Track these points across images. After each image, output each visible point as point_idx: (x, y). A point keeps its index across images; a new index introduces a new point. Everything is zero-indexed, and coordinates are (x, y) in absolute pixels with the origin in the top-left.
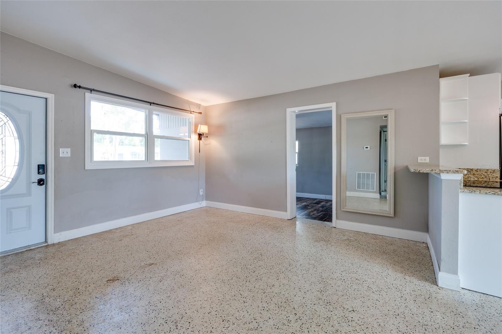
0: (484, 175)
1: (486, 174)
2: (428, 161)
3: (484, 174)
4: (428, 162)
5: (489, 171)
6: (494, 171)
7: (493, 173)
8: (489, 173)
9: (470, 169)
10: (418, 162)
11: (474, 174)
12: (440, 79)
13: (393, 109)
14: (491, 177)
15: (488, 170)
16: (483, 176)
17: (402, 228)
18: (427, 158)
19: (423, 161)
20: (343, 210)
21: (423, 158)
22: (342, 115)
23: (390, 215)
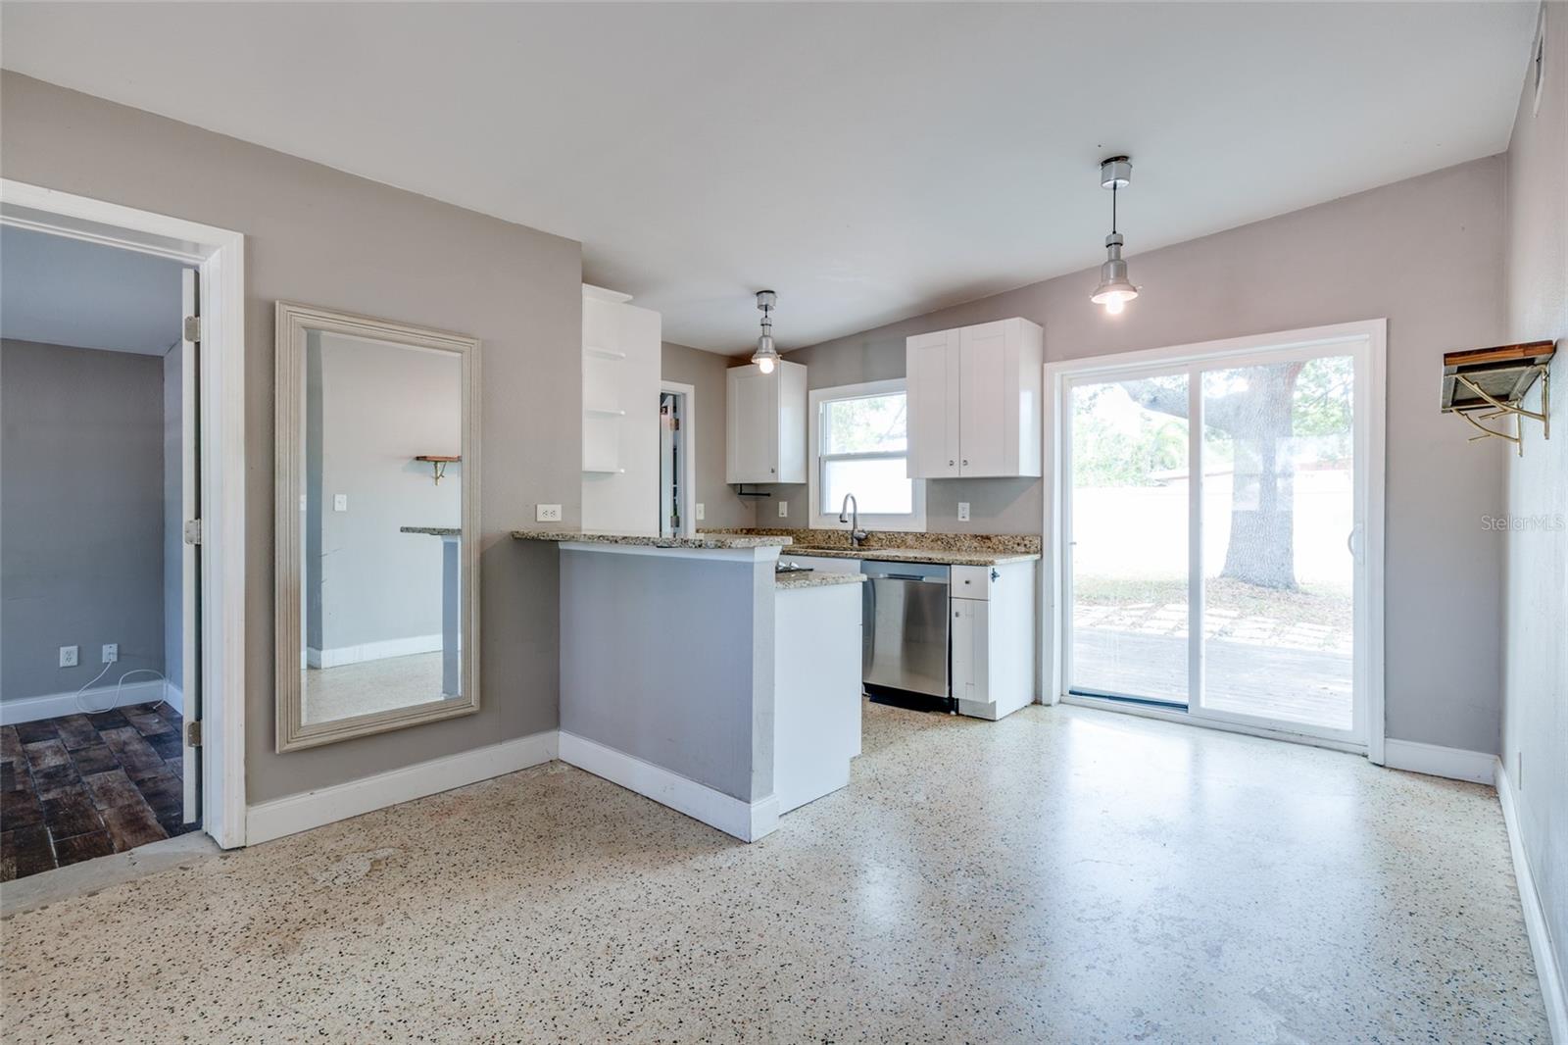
2: (559, 516)
4: (561, 519)
10: (538, 520)
12: (584, 286)
13: (478, 339)
17: (500, 739)
18: (558, 508)
19: (549, 516)
20: (288, 747)
21: (550, 508)
22: (277, 303)
23: (470, 710)
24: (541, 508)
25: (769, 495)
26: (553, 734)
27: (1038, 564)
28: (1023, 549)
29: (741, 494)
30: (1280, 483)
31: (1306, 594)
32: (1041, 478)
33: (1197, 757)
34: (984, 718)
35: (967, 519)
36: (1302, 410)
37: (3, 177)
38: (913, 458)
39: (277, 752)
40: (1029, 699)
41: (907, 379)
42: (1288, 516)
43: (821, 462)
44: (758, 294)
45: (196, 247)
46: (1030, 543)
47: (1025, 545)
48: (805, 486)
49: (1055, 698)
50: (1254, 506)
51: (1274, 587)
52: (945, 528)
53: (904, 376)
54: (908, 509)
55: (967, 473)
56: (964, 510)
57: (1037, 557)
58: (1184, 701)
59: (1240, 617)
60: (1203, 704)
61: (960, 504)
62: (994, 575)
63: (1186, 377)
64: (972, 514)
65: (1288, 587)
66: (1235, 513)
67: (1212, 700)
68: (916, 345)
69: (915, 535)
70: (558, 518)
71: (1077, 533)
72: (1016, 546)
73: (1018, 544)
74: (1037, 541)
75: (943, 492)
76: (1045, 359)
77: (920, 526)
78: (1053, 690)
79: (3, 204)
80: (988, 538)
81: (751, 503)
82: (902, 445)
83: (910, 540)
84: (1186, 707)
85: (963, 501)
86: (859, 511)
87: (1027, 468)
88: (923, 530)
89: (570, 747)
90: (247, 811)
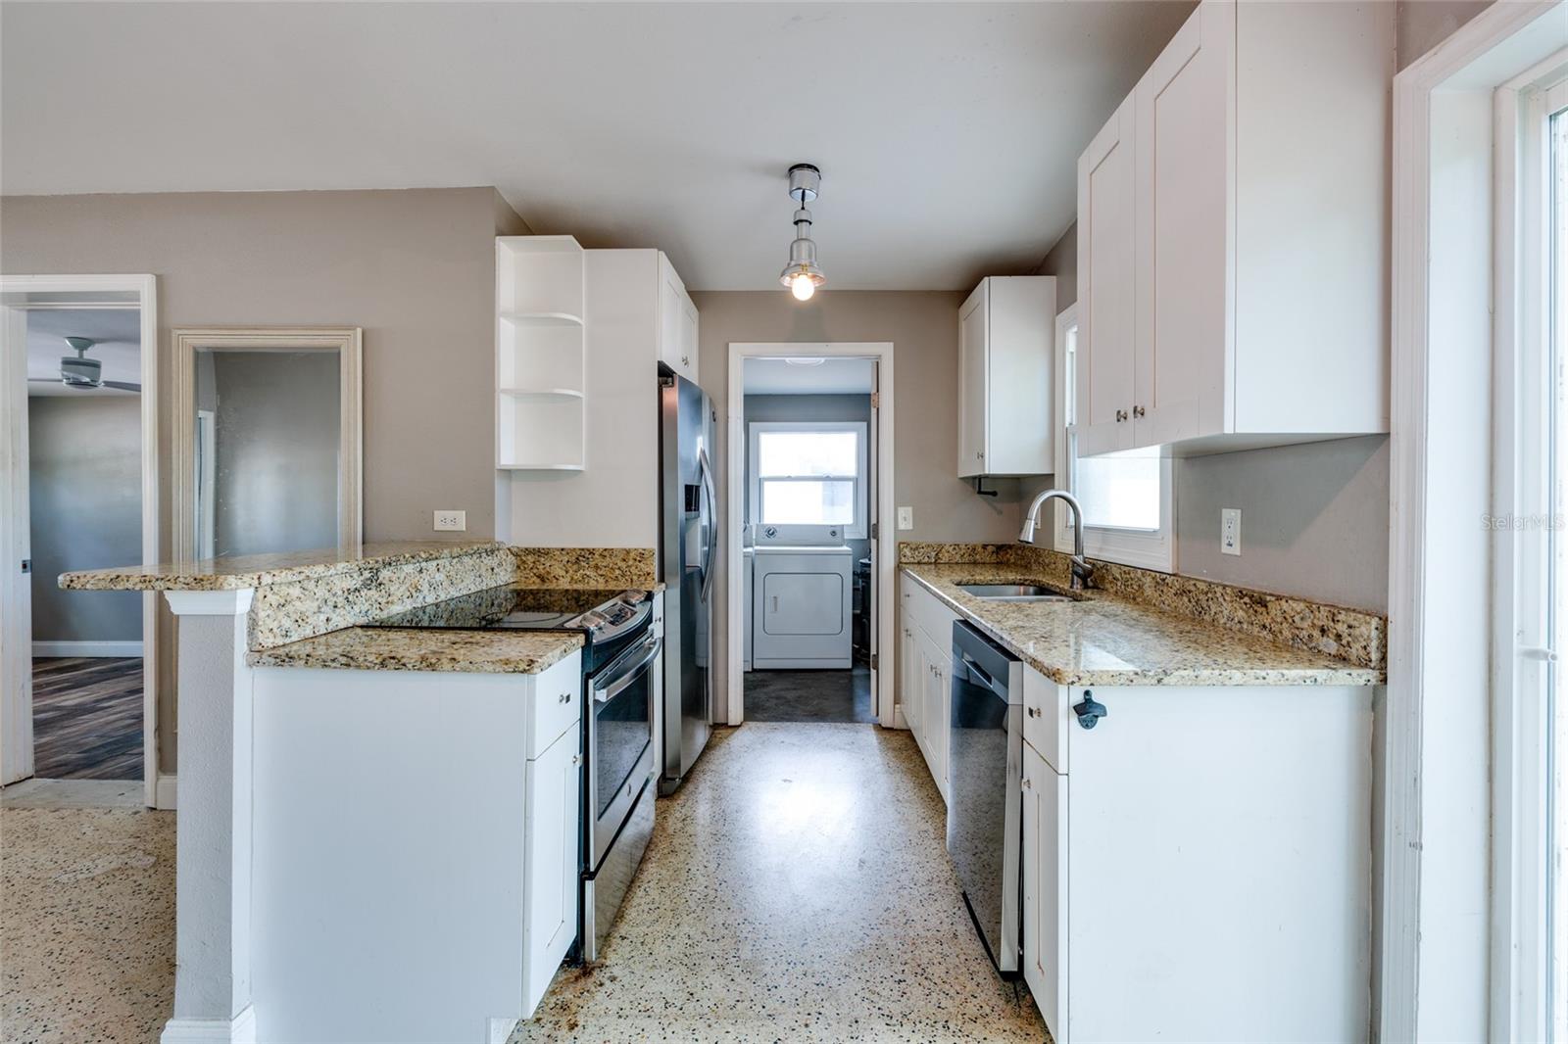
0: (619, 568)
1: (623, 565)
2: (462, 525)
3: (619, 564)
4: (464, 529)
5: (632, 555)
6: (642, 556)
7: (640, 561)
8: (631, 563)
9: (588, 550)
10: (435, 529)
11: (597, 567)
12: (498, 238)
13: (355, 329)
14: (636, 574)
15: (628, 552)
16: (617, 572)
18: (461, 515)
19: (449, 524)
21: (449, 514)
22: (174, 331)
24: (439, 515)
27: (1375, 701)
28: (1332, 647)
29: (980, 492)
35: (1236, 550)
37: (3, 274)
43: (1069, 436)
46: (1352, 634)
47: (1339, 637)
54: (1152, 519)
56: (1231, 526)
57: (1372, 678)
61: (1225, 511)
64: (1245, 539)
69: (1155, 576)
70: (461, 527)
72: (1316, 633)
73: (1323, 631)
74: (1369, 630)
76: (1396, 54)
77: (1162, 560)
79: (3, 294)
80: (1262, 603)
81: (1009, 506)
83: (1149, 589)
85: (1230, 504)
86: (1083, 522)
88: (1169, 565)
90: (158, 779)
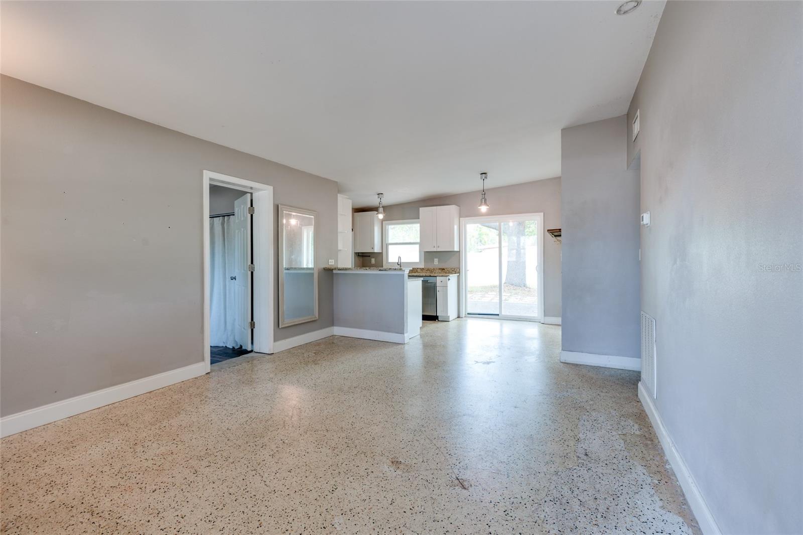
17: (321, 328)
19: (331, 263)
20: (283, 326)
21: (332, 260)
22: (279, 205)
23: (315, 319)
24: (330, 260)
25: (370, 256)
26: (332, 327)
27: (459, 277)
28: (454, 272)
29: (358, 256)
30: (522, 251)
31: (529, 288)
32: (459, 251)
33: (501, 325)
34: (446, 321)
35: (437, 264)
36: (529, 226)
38: (421, 244)
39: (280, 327)
40: (457, 316)
41: (420, 220)
42: (524, 263)
43: (387, 245)
44: (378, 194)
45: (251, 188)
46: (456, 270)
48: (381, 253)
49: (464, 316)
50: (514, 259)
51: (521, 286)
52: (431, 266)
53: (419, 218)
54: (417, 260)
55: (439, 250)
56: (436, 261)
57: (458, 274)
58: (498, 313)
59: (510, 296)
60: (503, 314)
61: (435, 259)
62: (449, 279)
63: (498, 224)
64: (439, 261)
65: (524, 286)
66: (508, 262)
67: (505, 312)
68: (422, 210)
69: (420, 269)
70: (333, 264)
71: (469, 268)
72: (452, 271)
74: (458, 270)
75: (428, 255)
76: (460, 217)
78: (463, 314)
80: (444, 269)
81: (361, 259)
82: (418, 240)
83: (419, 270)
84: (498, 315)
85: (436, 258)
87: (456, 249)
88: (423, 267)
89: (338, 331)
90: (274, 343)
